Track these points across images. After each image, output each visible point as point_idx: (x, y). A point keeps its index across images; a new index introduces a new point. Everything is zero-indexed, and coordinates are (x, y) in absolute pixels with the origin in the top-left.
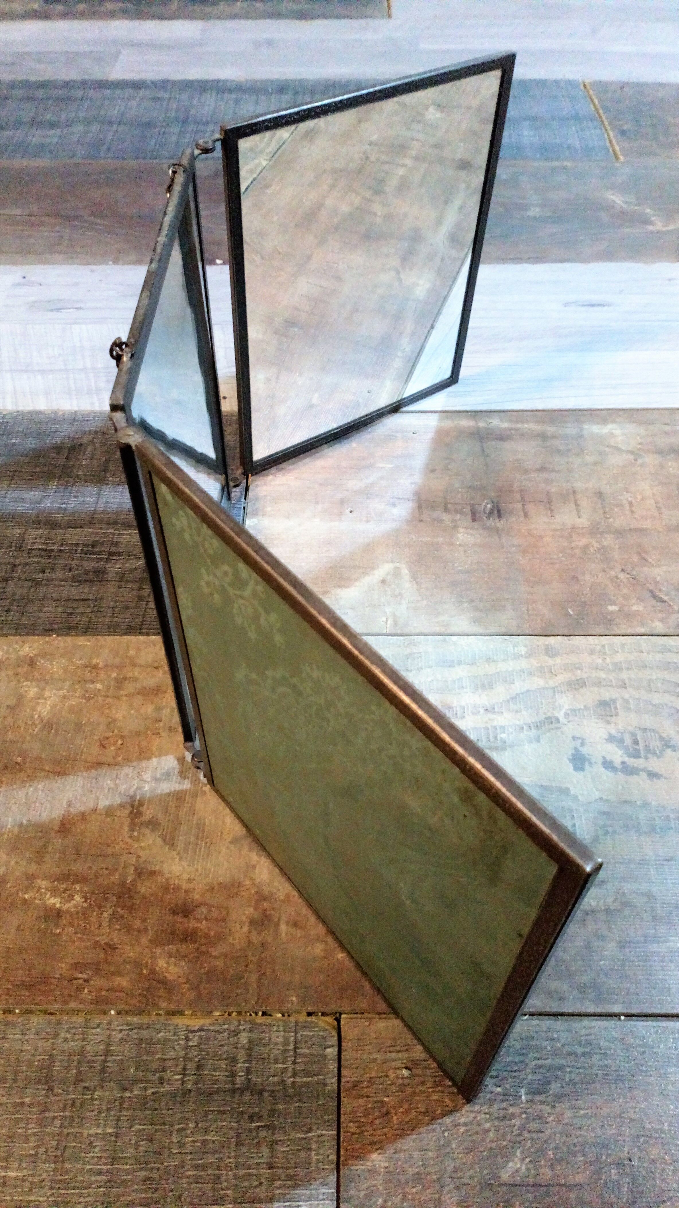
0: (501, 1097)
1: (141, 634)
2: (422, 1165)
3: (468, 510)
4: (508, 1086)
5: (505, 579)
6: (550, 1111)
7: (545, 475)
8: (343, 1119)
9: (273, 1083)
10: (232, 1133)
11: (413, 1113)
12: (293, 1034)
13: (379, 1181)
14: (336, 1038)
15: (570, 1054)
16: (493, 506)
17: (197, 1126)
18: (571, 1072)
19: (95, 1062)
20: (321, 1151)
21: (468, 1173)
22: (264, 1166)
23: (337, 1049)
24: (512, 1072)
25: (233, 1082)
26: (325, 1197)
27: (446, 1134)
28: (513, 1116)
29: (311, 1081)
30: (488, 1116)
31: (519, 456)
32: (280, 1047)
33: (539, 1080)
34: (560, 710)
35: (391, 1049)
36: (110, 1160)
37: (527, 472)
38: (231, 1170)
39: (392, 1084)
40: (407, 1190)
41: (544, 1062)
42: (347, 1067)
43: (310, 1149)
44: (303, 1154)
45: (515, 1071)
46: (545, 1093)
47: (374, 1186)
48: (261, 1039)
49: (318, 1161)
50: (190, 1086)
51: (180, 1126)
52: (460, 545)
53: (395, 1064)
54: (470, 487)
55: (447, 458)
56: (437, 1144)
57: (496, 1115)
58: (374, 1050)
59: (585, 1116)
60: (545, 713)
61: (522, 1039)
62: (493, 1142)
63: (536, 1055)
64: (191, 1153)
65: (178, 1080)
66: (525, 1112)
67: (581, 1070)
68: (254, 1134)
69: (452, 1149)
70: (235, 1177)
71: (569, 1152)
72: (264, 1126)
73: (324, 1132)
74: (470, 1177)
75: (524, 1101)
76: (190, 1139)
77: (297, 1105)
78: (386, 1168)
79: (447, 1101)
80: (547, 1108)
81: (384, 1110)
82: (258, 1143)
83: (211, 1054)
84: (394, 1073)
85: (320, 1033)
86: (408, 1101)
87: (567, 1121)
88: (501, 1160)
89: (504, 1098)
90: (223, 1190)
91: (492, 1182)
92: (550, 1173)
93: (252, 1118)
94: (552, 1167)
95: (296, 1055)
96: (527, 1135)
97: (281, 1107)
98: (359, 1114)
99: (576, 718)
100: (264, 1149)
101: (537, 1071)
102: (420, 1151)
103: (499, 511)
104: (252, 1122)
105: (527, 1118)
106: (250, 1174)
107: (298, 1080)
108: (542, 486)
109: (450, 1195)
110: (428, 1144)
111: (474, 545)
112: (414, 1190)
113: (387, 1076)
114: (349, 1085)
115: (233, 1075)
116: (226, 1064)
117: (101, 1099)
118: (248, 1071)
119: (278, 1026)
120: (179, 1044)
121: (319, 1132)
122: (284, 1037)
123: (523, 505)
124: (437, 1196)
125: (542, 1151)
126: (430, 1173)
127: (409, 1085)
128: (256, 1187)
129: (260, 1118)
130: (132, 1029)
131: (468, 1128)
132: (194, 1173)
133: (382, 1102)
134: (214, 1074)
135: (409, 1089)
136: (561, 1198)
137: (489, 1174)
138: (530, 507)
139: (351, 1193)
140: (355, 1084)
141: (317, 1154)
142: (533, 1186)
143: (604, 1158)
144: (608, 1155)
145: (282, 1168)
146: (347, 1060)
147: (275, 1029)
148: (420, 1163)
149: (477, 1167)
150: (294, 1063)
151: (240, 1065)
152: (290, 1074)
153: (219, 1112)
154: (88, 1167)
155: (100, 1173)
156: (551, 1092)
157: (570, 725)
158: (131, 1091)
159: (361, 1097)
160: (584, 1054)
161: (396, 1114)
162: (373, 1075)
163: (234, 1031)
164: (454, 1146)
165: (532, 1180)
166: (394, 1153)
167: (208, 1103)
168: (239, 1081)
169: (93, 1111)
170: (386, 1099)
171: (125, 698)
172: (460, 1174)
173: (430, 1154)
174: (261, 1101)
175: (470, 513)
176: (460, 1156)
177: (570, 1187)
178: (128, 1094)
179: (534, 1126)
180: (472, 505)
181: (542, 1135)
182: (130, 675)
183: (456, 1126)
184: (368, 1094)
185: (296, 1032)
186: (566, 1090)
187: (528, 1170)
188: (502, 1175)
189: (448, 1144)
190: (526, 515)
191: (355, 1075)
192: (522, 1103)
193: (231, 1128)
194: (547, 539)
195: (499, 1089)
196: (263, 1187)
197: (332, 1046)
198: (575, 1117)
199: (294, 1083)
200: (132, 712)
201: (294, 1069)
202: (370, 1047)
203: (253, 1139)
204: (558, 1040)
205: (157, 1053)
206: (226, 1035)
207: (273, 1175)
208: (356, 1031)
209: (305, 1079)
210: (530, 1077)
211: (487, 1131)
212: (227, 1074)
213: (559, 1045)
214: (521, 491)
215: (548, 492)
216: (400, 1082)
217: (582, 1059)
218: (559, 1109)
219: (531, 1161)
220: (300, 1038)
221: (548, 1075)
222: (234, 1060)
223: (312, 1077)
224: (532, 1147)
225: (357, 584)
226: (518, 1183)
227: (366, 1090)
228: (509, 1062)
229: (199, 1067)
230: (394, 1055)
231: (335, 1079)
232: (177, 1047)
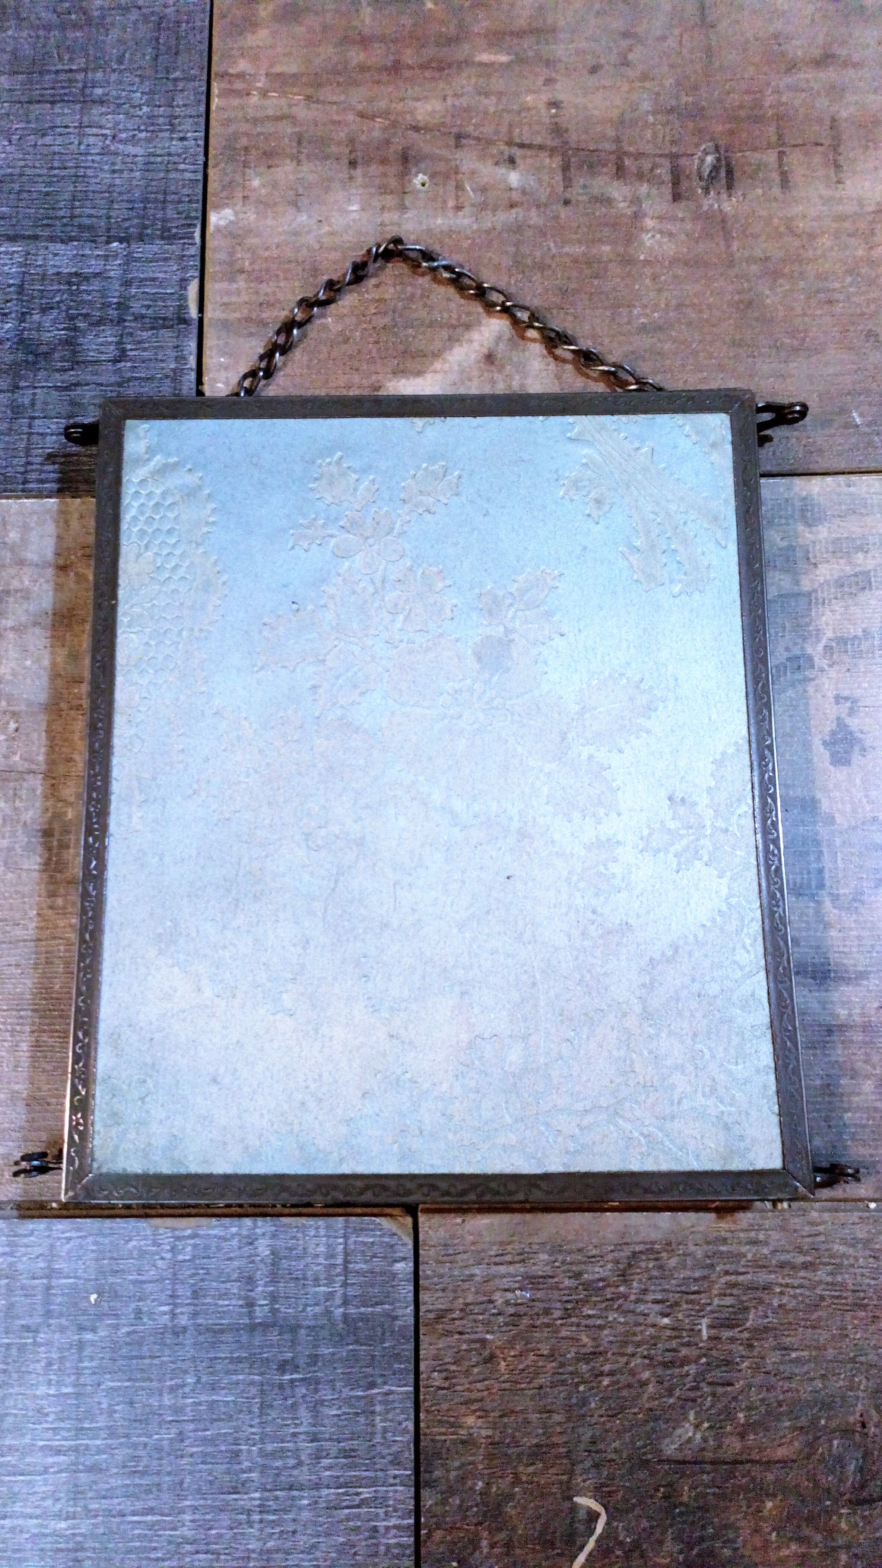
0: (668, 1333)
1: (28, 494)
2: (544, 1434)
3: (664, 172)
4: (680, 1316)
5: (733, 343)
6: (744, 1353)
7: (829, 75)
8: (422, 1367)
9: (315, 1315)
10: (254, 1390)
11: (531, 1357)
12: (341, 1240)
13: (479, 1457)
14: (411, 1246)
15: (782, 1265)
16: (718, 160)
17: (199, 1381)
18: (782, 1293)
19: (34, 1288)
20: (390, 1416)
21: (614, 1445)
22: (303, 1437)
23: (411, 1264)
24: (687, 1293)
25: (251, 1315)
26: (397, 1481)
27: (581, 1388)
28: (685, 1361)
29: (372, 1313)
30: (647, 1361)
31: (778, 25)
32: (321, 1260)
33: (732, 1306)
34: (819, 641)
35: (497, 1259)
36: (73, 1433)
37: (792, 67)
38: (254, 1445)
39: (499, 1314)
40: (521, 1469)
41: (741, 1278)
42: (428, 1289)
43: (373, 1413)
44: (362, 1419)
45: (694, 1293)
46: (738, 1326)
47: (470, 1464)
48: (291, 1249)
49: (385, 1430)
50: (183, 1321)
51: (173, 1382)
52: (647, 262)
53: (505, 1283)
54: (671, 111)
55: (626, 35)
56: (567, 1402)
57: (660, 1358)
58: (471, 1262)
59: (797, 1360)
60: (787, 649)
61: (708, 1243)
62: (654, 1399)
63: (727, 1267)
64: (192, 1421)
65: (165, 1313)
66: (705, 1355)
67: (798, 1291)
68: (288, 1392)
69: (591, 1410)
70: (262, 1453)
71: (768, 1413)
72: (303, 1380)
73: (393, 1388)
74: (616, 1451)
75: (705, 1337)
76: (191, 1400)
77: (351, 1347)
78: (488, 1437)
79: (585, 1339)
80: (741, 1348)
81: (487, 1353)
82: (294, 1406)
83: (215, 1273)
84: (501, 1297)
85: (386, 1240)
86: (522, 1338)
87: (769, 1368)
88: (664, 1426)
89: (674, 1334)
90: (245, 1472)
91: (649, 1456)
92: (738, 1445)
93: (283, 1367)
94: (742, 1436)
95: (346, 1271)
96: (706, 1389)
97: (327, 1351)
98: (447, 1360)
99: (845, 657)
100: (303, 1413)
101: (728, 1291)
102: (540, 1413)
103: (730, 172)
104: (284, 1373)
105: (708, 1364)
106: (282, 1450)
107: (352, 1310)
108: (822, 103)
109: (585, 1477)
110: (553, 1403)
111: (675, 261)
112: (531, 1469)
113: (491, 1302)
114: (431, 1316)
115: (250, 1304)
116: (239, 1288)
117: (48, 1343)
118: (273, 1298)
119: (317, 1228)
120: (162, 1258)
121: (387, 1388)
122: (329, 1246)
123: (781, 154)
124: (565, 1478)
125: (729, 1414)
126: (555, 1445)
127: (525, 1315)
128: (293, 1467)
129: (296, 1368)
130: (85, 1237)
131: (615, 1379)
132: (200, 1449)
133: (483, 1341)
134: (221, 1302)
135: (525, 1321)
136: (753, 1479)
137: (645, 1446)
138: (794, 158)
139: (437, 1473)
140: (441, 1316)
141: (384, 1420)
142: (712, 1463)
143: (823, 1422)
144: (828, 1419)
145: (330, 1439)
146: (427, 1277)
147: (313, 1233)
148: (541, 1431)
149: (627, 1437)
150: (345, 1285)
151: (260, 1289)
152: (338, 1301)
153: (232, 1360)
154: (41, 1443)
155: (58, 1452)
156: (748, 1324)
157: (832, 673)
158: (94, 1330)
159: (448, 1333)
160: (805, 1266)
161: (504, 1360)
162: (468, 1300)
163: (248, 1237)
164: (593, 1405)
165: (709, 1455)
166: (501, 1417)
167: (213, 1345)
168: (261, 1313)
169: (38, 1361)
170: (488, 1337)
171: (11, 635)
172: (602, 1446)
173: (557, 1418)
174: (294, 1343)
175: (667, 178)
176: (602, 1420)
177: (768, 1464)
178: (89, 1336)
179: (717, 1374)
180: (674, 157)
181: (729, 1389)
182: (15, 584)
183: (597, 1376)
184: (460, 1329)
185: (345, 1237)
186: (772, 1319)
187: (705, 1440)
188: (663, 1447)
189: (584, 1402)
190: (785, 182)
191: (442, 1300)
192: (702, 1341)
193: (252, 1383)
194: (826, 241)
195: (666, 1321)
196: (305, 1469)
197: (404, 1259)
198: (782, 1363)
199: (345, 1316)
200: (28, 663)
201: (345, 1295)
202: (465, 1256)
203: (285, 1399)
204: (766, 1243)
205: (129, 1272)
206: (235, 1242)
207: (319, 1450)
208: (442, 1233)
209: (362, 1310)
210: (716, 1301)
211: (644, 1384)
212: (241, 1302)
213: (765, 1251)
214: (779, 118)
215: (833, 120)
216: (511, 1310)
217: (802, 1273)
218: (759, 1349)
219: (710, 1428)
220: (352, 1247)
221: (744, 1298)
222: (250, 1281)
223: (372, 1306)
224: (712, 1406)
225: (438, 365)
226: (689, 1458)
227: (457, 1323)
228: (684, 1279)
229: (195, 1294)
230: (502, 1269)
231: (410, 1309)
232: (160, 1263)
